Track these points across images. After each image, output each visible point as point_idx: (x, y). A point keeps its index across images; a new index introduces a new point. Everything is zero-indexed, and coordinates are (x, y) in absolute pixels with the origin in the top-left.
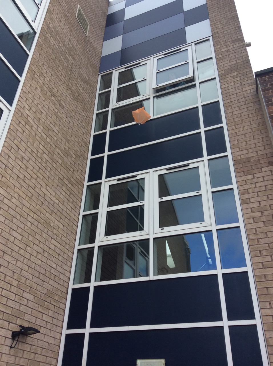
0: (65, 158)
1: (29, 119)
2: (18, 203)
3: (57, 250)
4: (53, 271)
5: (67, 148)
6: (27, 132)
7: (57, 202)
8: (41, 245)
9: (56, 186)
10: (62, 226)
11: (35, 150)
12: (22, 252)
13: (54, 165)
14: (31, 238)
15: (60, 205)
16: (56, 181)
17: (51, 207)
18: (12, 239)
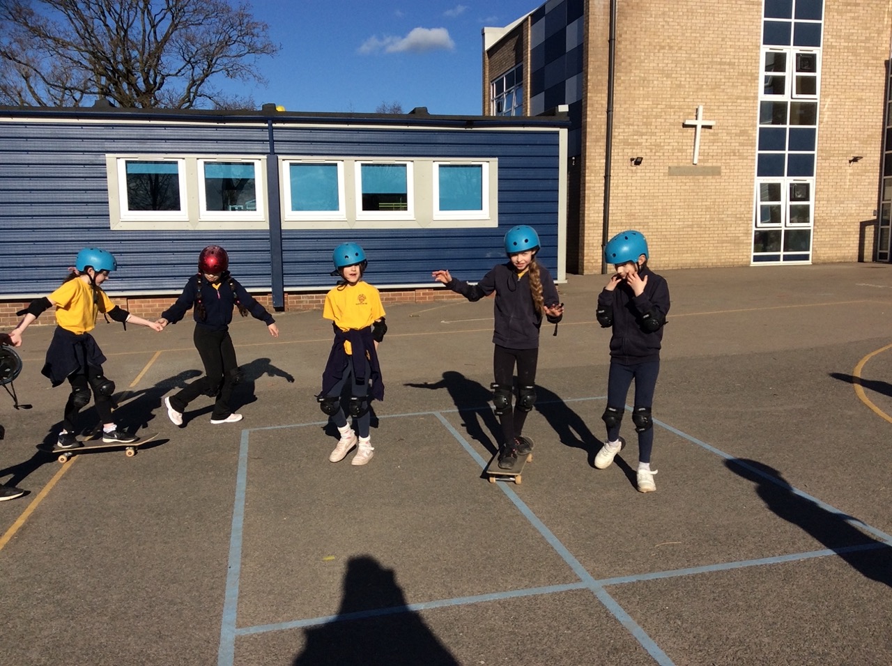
0: (867, 45)
1: (833, 44)
2: (837, 100)
3: (871, 111)
4: (870, 124)
5: (868, 35)
6: (833, 54)
7: (865, 81)
8: (858, 113)
9: (862, 71)
10: (872, 94)
11: (841, 61)
12: (846, 123)
13: (858, 58)
14: (850, 113)
15: (868, 81)
16: (863, 68)
17: (861, 88)
18: (838, 120)
